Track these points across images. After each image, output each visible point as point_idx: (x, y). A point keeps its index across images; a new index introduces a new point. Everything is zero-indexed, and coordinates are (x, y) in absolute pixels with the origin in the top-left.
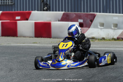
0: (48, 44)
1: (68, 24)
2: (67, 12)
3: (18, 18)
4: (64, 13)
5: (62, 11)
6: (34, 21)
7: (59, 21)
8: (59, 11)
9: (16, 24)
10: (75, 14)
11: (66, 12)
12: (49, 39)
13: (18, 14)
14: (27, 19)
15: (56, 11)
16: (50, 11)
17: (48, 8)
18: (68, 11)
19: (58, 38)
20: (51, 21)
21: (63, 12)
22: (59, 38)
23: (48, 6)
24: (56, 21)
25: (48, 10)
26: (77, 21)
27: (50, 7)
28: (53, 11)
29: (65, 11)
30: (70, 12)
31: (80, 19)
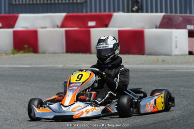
0: (139, 64)
1: (171, 32)
2: (169, 14)
3: (91, 24)
4: (164, 16)
5: (161, 12)
6: (117, 29)
7: (156, 28)
8: (157, 12)
9: (88, 33)
10: (182, 17)
11: (167, 14)
12: (141, 56)
13: (92, 18)
14: (106, 26)
15: (152, 12)
16: (142, 12)
17: (140, 7)
18: (171, 12)
19: (155, 55)
20: (144, 28)
21: (163, 14)
22: (157, 55)
23: (139, 5)
24: (152, 28)
25: (140, 11)
26: (185, 28)
27: (142, 6)
28: (147, 12)
29: (166, 12)
30: (174, 14)
31: (189, 24)
